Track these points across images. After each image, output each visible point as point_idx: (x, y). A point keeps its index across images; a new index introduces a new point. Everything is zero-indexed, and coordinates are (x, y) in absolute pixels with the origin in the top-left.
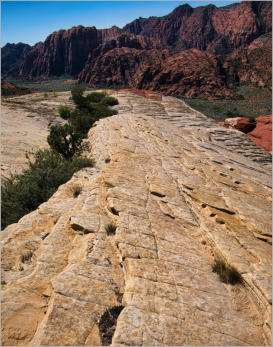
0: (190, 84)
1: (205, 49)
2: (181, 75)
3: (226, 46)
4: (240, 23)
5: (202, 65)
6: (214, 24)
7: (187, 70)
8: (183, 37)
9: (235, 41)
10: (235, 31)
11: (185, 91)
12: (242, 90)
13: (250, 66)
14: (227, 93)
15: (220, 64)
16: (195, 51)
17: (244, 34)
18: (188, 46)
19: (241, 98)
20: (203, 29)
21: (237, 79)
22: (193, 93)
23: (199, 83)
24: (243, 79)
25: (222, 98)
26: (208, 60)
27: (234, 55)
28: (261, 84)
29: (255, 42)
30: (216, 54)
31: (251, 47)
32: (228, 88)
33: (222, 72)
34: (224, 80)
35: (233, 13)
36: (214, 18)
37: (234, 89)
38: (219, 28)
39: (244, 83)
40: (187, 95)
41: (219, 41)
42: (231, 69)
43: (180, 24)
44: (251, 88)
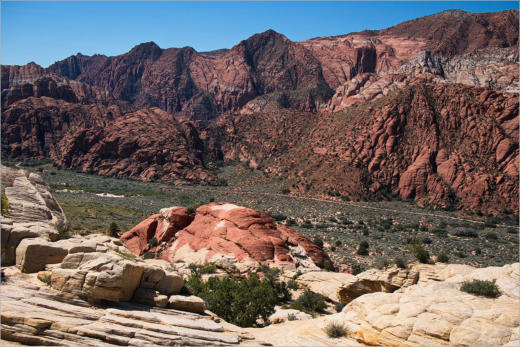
0: (147, 160)
1: (179, 109)
2: (135, 146)
3: (210, 107)
4: (228, 77)
5: (167, 133)
6: (193, 75)
7: (143, 139)
8: (146, 90)
9: (222, 101)
10: (223, 87)
11: (140, 170)
12: (226, 173)
13: (238, 138)
14: (203, 176)
15: (195, 132)
16: (157, 111)
17: (235, 93)
18: (153, 102)
19: (224, 183)
20: (177, 81)
21: (221, 156)
22: (152, 173)
23: (162, 159)
24: (229, 156)
25: (196, 182)
26: (178, 125)
27: (220, 121)
28: (254, 164)
29: (250, 105)
30: (194, 118)
31: (244, 111)
32: (205, 167)
33: (198, 144)
34: (199, 156)
35: (220, 62)
36: (193, 66)
37: (215, 171)
38: (200, 82)
39: (231, 162)
40: (142, 176)
41: (201, 99)
42: (212, 141)
43: (142, 69)
44: (239, 169)
